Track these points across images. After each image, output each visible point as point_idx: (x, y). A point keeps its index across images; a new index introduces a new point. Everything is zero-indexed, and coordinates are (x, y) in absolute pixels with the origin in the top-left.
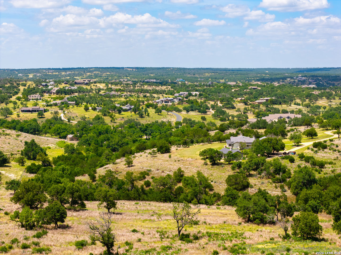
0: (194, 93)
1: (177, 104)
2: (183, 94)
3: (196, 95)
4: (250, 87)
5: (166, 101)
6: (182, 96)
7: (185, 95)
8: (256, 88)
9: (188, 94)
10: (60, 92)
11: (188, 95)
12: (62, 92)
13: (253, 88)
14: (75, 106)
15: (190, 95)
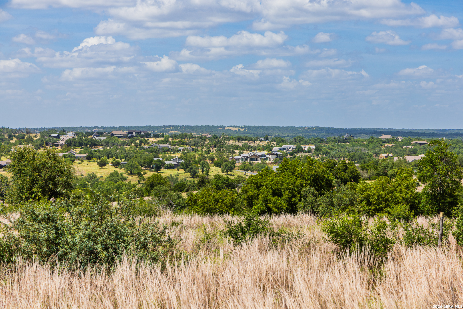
0: (306, 148)
1: (272, 163)
2: (287, 149)
3: (310, 151)
4: (415, 142)
5: (253, 157)
6: (285, 151)
7: (290, 151)
8: (425, 144)
9: (296, 148)
10: (73, 143)
11: (296, 150)
12: (75, 143)
13: (420, 144)
14: (86, 162)
15: (300, 150)
